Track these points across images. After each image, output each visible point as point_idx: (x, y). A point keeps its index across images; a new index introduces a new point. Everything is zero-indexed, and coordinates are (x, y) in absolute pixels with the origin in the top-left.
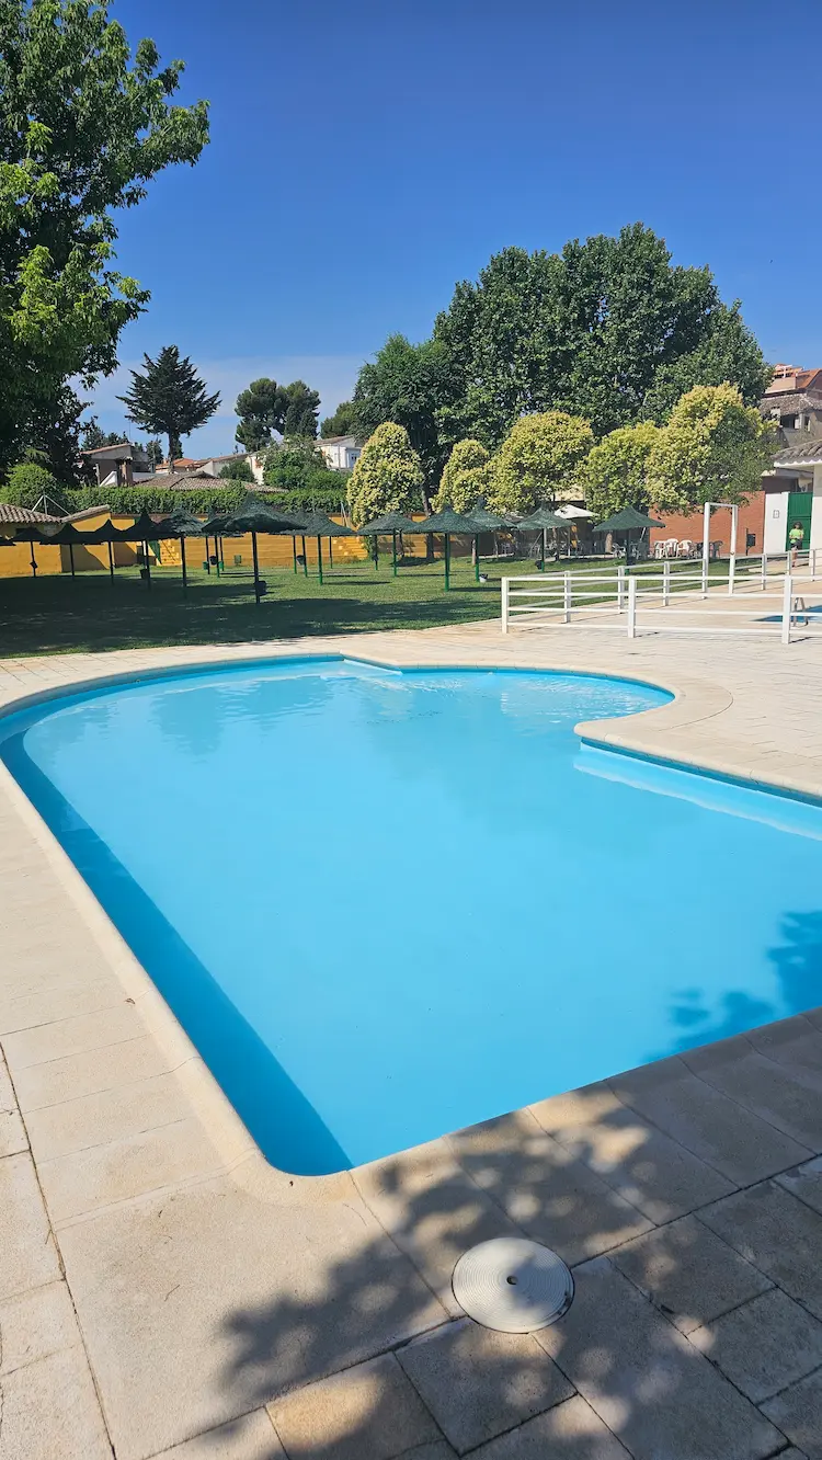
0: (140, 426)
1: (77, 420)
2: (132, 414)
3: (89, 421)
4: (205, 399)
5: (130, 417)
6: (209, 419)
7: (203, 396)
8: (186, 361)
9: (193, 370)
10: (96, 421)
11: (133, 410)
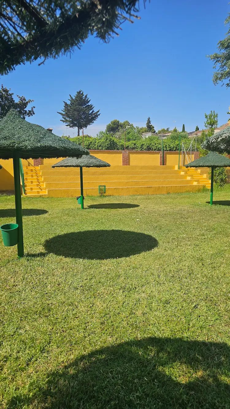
0: (67, 124)
1: (25, 109)
2: (64, 120)
3: (30, 110)
4: (94, 113)
5: (62, 120)
6: (95, 121)
7: (93, 112)
8: (86, 96)
9: (89, 100)
10: (34, 109)
11: (64, 118)
